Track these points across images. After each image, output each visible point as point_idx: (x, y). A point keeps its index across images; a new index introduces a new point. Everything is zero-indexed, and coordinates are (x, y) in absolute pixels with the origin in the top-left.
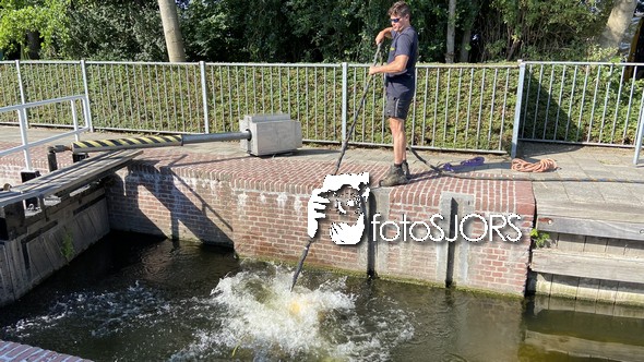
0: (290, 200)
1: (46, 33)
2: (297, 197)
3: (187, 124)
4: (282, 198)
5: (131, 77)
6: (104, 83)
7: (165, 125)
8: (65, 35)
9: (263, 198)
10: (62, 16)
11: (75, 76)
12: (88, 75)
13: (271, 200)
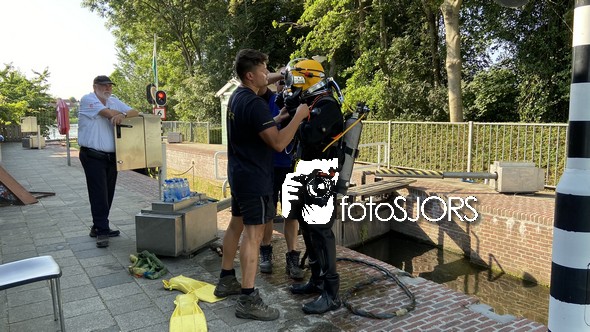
0: (516, 225)
1: (370, 103)
2: (523, 222)
3: (454, 167)
4: (510, 222)
5: (419, 132)
6: (401, 136)
7: (438, 167)
8: (381, 104)
9: (495, 220)
10: (382, 92)
11: (384, 131)
12: (392, 131)
13: (502, 223)
